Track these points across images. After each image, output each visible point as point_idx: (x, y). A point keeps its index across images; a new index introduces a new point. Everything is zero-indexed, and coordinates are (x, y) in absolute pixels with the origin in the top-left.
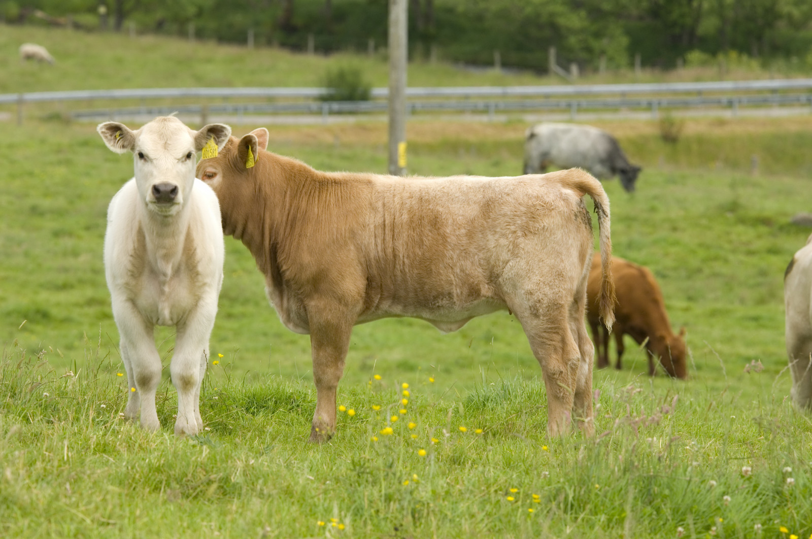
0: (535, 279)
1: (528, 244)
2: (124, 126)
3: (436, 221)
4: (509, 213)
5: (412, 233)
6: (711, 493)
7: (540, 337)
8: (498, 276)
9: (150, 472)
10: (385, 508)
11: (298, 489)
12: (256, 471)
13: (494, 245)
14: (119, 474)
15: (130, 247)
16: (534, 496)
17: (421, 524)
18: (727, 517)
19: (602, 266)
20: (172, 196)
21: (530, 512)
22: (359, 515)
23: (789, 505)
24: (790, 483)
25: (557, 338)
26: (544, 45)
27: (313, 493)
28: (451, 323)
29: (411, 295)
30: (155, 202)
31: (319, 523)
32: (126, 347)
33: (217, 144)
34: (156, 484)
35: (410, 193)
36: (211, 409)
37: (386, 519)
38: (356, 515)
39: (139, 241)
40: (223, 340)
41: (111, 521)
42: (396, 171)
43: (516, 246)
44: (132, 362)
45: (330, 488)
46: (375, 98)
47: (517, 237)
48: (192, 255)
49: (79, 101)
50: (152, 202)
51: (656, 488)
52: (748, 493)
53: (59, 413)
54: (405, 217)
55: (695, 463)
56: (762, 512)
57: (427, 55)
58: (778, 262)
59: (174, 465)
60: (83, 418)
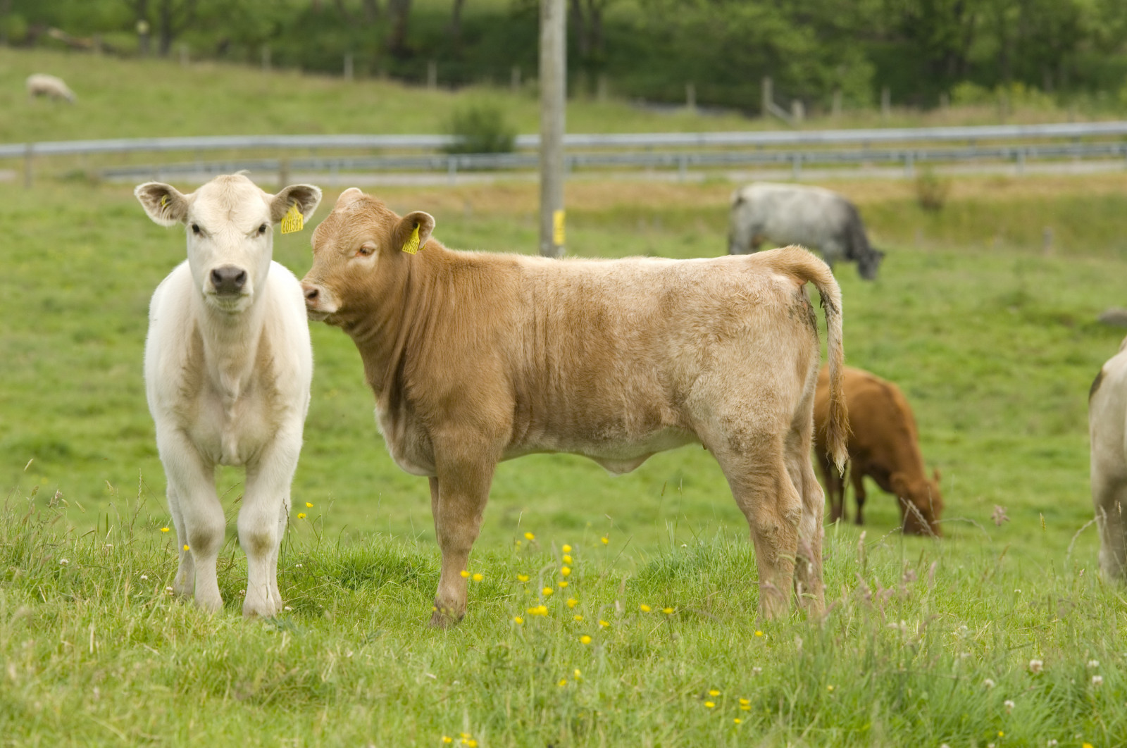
0: (734, 400)
1: (723, 353)
2: (172, 188)
3: (600, 319)
4: (697, 309)
5: (570, 334)
6: (988, 696)
7: (744, 480)
8: (684, 397)
9: (209, 669)
10: (535, 718)
11: (415, 691)
12: (355, 666)
13: (677, 354)
14: (166, 671)
15: (183, 355)
16: (742, 701)
17: (584, 741)
18: (1010, 730)
19: (830, 382)
20: (239, 285)
21: (736, 724)
22: (499, 728)
23: (1095, 713)
24: (1097, 683)
25: (769, 481)
26: (755, 75)
27: (436, 697)
28: (623, 461)
29: (569, 421)
30: (214, 294)
31: (444, 738)
32: (175, 495)
33: (301, 212)
34: (218, 685)
35: (567, 280)
36: (293, 582)
37: (536, 733)
38: (495, 728)
39: (194, 347)
40: (310, 485)
41: (156, 737)
42: (550, 251)
43: (707, 355)
44: (184, 516)
45: (459, 690)
46: (521, 149)
47: (708, 343)
48: (268, 366)
49: (111, 154)
50: (210, 293)
51: (910, 691)
52: (1038, 697)
53: (82, 587)
54: (561, 313)
55: (963, 655)
56: (1058, 723)
57: (592, 90)
58: (1081, 376)
59: (242, 659)
60: (115, 594)
